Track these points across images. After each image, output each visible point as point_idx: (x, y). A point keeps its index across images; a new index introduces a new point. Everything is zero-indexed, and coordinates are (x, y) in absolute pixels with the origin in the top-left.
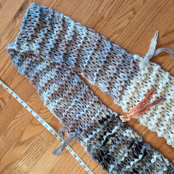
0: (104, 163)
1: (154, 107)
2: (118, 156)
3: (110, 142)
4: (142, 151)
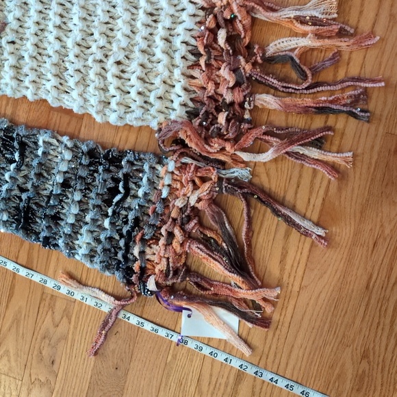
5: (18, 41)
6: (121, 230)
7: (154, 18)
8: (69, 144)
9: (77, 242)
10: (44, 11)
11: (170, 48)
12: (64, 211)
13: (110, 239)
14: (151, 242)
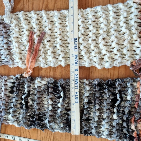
0: (39, 125)
1: (42, 45)
2: (46, 109)
3: (31, 103)
4: (60, 89)
5: (52, 40)
6: (123, 118)
7: (117, 14)
8: (87, 82)
9: (101, 129)
10: (62, 23)
11: (128, 26)
12: (91, 115)
13: (118, 124)
14: (139, 121)
